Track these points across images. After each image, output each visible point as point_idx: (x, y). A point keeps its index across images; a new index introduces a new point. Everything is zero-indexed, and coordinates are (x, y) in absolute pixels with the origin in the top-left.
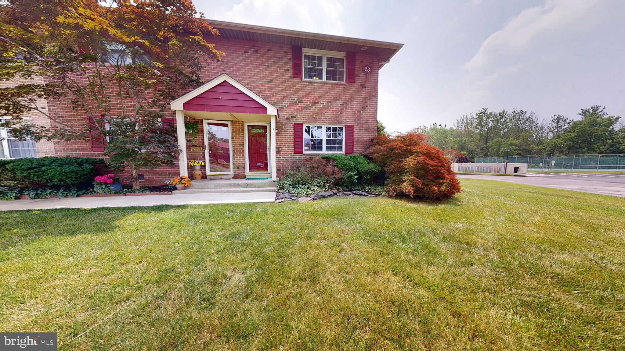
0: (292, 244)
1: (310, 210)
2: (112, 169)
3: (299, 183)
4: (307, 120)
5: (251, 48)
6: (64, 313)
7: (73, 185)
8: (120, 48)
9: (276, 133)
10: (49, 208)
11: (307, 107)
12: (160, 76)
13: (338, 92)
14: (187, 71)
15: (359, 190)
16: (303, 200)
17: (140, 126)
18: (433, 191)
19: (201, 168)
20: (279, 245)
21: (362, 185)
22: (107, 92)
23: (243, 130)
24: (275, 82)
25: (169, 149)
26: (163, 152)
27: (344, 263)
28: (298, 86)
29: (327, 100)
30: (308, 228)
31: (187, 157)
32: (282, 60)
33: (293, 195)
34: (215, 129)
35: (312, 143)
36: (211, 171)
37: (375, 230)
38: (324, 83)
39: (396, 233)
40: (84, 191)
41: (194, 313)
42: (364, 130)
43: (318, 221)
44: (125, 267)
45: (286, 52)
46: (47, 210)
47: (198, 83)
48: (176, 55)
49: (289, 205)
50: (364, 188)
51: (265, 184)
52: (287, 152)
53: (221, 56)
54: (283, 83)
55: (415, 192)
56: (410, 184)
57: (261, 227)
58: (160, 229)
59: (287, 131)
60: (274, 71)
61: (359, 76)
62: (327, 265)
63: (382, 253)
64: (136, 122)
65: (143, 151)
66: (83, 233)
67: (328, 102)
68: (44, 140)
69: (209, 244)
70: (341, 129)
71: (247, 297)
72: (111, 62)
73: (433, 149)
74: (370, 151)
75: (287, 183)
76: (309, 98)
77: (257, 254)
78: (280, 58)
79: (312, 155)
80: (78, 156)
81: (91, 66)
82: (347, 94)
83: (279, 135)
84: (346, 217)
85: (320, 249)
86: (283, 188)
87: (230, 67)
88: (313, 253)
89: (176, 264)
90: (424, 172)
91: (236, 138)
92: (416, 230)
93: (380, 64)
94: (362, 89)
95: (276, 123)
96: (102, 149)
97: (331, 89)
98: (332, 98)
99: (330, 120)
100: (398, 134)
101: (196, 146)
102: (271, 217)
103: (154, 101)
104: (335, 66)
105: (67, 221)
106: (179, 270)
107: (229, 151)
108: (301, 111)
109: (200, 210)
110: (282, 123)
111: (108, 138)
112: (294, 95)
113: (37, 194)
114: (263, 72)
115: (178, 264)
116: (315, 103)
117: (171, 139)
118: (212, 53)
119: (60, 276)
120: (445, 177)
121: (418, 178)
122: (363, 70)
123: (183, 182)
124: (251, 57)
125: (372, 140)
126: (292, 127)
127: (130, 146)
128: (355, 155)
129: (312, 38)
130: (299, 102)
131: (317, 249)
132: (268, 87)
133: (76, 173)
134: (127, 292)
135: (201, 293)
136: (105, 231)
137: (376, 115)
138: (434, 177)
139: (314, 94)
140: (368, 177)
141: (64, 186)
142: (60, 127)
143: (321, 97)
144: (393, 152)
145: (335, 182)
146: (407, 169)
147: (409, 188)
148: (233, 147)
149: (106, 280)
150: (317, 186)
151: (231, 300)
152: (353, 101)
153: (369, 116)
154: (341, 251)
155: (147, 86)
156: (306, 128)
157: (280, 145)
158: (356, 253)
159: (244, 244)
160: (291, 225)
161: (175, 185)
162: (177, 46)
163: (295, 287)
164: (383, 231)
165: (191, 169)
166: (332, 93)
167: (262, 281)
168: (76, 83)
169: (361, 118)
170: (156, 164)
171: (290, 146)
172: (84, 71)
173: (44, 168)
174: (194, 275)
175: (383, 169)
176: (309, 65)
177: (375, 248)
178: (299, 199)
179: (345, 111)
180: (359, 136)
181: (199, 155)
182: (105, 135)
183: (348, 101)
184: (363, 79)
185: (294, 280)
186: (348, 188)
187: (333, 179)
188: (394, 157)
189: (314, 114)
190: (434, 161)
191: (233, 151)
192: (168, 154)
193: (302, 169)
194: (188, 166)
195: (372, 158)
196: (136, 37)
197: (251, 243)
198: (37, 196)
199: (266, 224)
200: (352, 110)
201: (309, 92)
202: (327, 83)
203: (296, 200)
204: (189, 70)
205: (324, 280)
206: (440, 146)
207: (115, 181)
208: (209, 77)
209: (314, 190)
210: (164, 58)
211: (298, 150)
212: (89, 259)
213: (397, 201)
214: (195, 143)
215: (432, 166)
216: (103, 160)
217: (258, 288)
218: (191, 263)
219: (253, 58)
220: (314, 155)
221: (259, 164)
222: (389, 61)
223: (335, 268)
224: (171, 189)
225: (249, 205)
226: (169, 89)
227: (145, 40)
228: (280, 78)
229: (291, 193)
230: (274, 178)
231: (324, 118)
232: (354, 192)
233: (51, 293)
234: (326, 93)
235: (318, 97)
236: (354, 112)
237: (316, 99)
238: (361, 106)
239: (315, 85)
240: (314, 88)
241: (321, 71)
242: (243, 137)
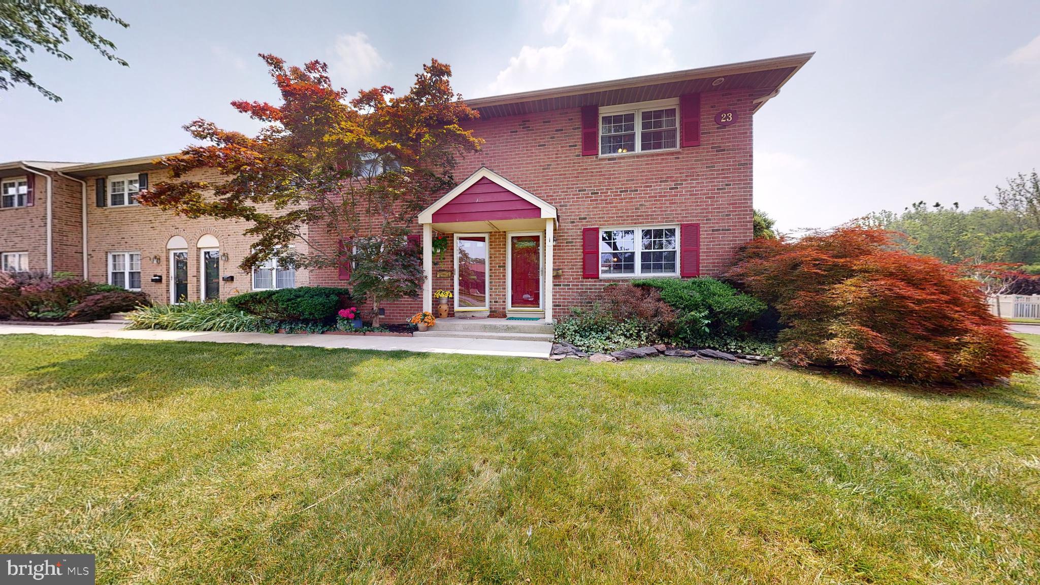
0: (578, 436)
1: (610, 378)
2: (355, 301)
3: (591, 330)
4: (605, 221)
5: (520, 125)
6: (298, 473)
7: (320, 319)
8: (373, 157)
9: (554, 246)
10: (298, 345)
11: (606, 200)
12: (409, 183)
13: (664, 167)
14: (438, 171)
15: (714, 348)
16: (598, 358)
17: (384, 248)
18: (926, 362)
19: (448, 301)
20: (556, 434)
21: (722, 338)
22: (357, 209)
23: (505, 245)
24: (553, 168)
25: (413, 275)
26: (406, 280)
27: (682, 493)
28: (591, 169)
29: (642, 183)
30: (607, 410)
31: (433, 286)
32: (566, 133)
33: (580, 348)
34: (467, 245)
35: (615, 259)
36: (460, 306)
37: (756, 436)
38: (638, 156)
39: (814, 453)
40: (328, 327)
41: (428, 516)
42: (723, 230)
43: (627, 401)
44: (357, 429)
45: (572, 119)
46: (297, 347)
47: (451, 185)
48: (428, 154)
49: (572, 365)
50: (726, 344)
51: (534, 327)
52: (572, 275)
53: (480, 145)
54: (566, 167)
55: (865, 361)
56: (850, 342)
57: (526, 398)
58: (397, 383)
59: (572, 242)
60: (553, 151)
61: (709, 133)
62: (647, 490)
63: (776, 491)
64: (381, 242)
65: (386, 278)
66: (323, 378)
67: (644, 187)
68: (302, 268)
69: (452, 414)
70: (672, 232)
71: (502, 514)
72: (364, 175)
73: (919, 261)
74: (739, 270)
75: (571, 327)
76: (609, 185)
77: (519, 443)
78: (562, 130)
79: (614, 281)
80: (327, 286)
81: (345, 183)
82: (683, 169)
83: (558, 250)
84: (686, 401)
85: (630, 455)
86: (563, 336)
87: (491, 157)
88: (616, 461)
89: (411, 437)
90: (892, 316)
91: (494, 257)
92: (877, 454)
93: (759, 100)
94: (716, 155)
95: (555, 230)
96: (347, 277)
97: (651, 164)
98: (652, 179)
99: (650, 218)
100: (810, 233)
101: (444, 270)
102: (542, 383)
103: (401, 215)
104: (658, 124)
105: (312, 362)
106: (414, 446)
107: (484, 276)
108: (595, 208)
109: (445, 362)
110: (563, 229)
111: (354, 263)
112: (583, 184)
113: (291, 328)
114: (536, 156)
115: (414, 437)
116: (621, 192)
117: (416, 262)
118: (469, 142)
119: (300, 426)
120: (966, 331)
121: (873, 328)
122: (717, 119)
123: (425, 320)
124: (520, 138)
125: (741, 248)
126: (580, 236)
127: (374, 273)
128: (702, 278)
129: (615, 88)
130: (592, 194)
131: (625, 454)
132: (544, 176)
133: (324, 306)
134: (356, 464)
135: (438, 488)
136: (342, 378)
137: (751, 199)
138: (927, 330)
139: (619, 177)
140: (735, 322)
141: (312, 320)
142: (316, 253)
143: (633, 180)
144: (797, 272)
145: (660, 330)
146: (838, 308)
147: (848, 351)
148: (491, 270)
149: (338, 442)
150: (625, 336)
151: (478, 511)
152: (696, 179)
153: (733, 204)
154: (675, 468)
155: (396, 197)
156: (605, 235)
157: (560, 266)
158: (710, 479)
159: (500, 423)
160: (576, 401)
161: (416, 324)
162: (430, 143)
163: (582, 518)
164: (779, 443)
165: (436, 302)
166: (653, 171)
167: (526, 491)
168: (332, 203)
169: (714, 209)
170: (398, 296)
171: (576, 265)
172: (340, 189)
173: (299, 300)
174: (431, 457)
175: (773, 307)
176: (610, 131)
177: (757, 477)
178: (592, 357)
179: (680, 199)
180: (711, 242)
181: (447, 283)
182: (352, 260)
183: (685, 180)
184: (717, 136)
185: (580, 505)
186: (688, 342)
187: (655, 325)
188: (799, 283)
189: (618, 210)
190: (923, 289)
191: (490, 276)
192: (412, 281)
193: (597, 304)
194: (433, 298)
195: (743, 284)
196: (389, 141)
197: (511, 424)
198: (291, 331)
199: (534, 395)
200: (695, 195)
201: (611, 174)
202: (642, 156)
203: (586, 359)
204: (441, 170)
205: (638, 519)
206: (943, 253)
207: (357, 316)
208: (463, 175)
209: (618, 342)
210: (415, 160)
211: (590, 271)
212: (325, 411)
213: (814, 380)
214: (442, 266)
215: (919, 302)
216: (347, 290)
217: (519, 501)
218: (429, 439)
219: (523, 137)
220: (619, 281)
221: (526, 296)
222: (777, 92)
223: (660, 499)
224: (408, 329)
225: (510, 360)
226: (418, 197)
227: (397, 143)
228: (561, 161)
229: (577, 346)
230: (549, 319)
231: (638, 216)
232: (703, 351)
233: (291, 446)
234: (641, 172)
235: (627, 180)
236: (698, 198)
237: (623, 185)
238: (715, 186)
239: (620, 163)
240: (619, 167)
241: (632, 137)
242: (504, 255)
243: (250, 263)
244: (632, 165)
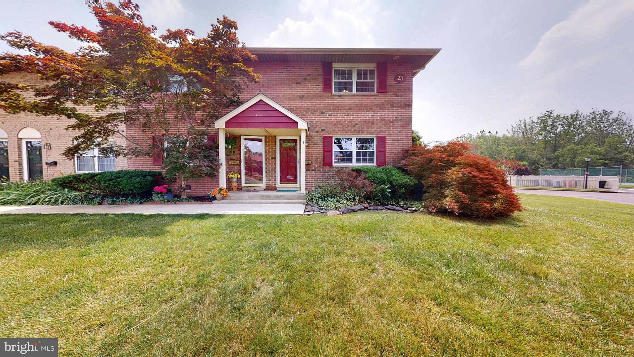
0: (320, 259)
1: (339, 224)
2: (167, 181)
3: (328, 196)
4: (336, 132)
5: (284, 69)
6: (123, 305)
7: (138, 194)
8: (179, 79)
9: (306, 146)
10: (120, 213)
11: (337, 120)
12: (208, 99)
13: (368, 103)
14: (229, 93)
15: (393, 205)
16: (332, 213)
17: (190, 143)
18: (483, 208)
19: (237, 180)
20: (307, 259)
21: (397, 199)
22: (167, 115)
23: (275, 144)
24: (305, 98)
25: (212, 163)
26: (207, 166)
27: (376, 284)
28: (328, 100)
29: (357, 111)
30: (337, 243)
31: (226, 170)
32: (313, 77)
33: (322, 208)
34: (250, 144)
35: (342, 155)
36: (246, 183)
37: (412, 250)
38: (354, 95)
39: (438, 256)
40: (145, 199)
41: (225, 321)
42: (398, 140)
43: (348, 236)
44: (171, 269)
45: (316, 69)
46: (119, 214)
47: (238, 104)
48: (222, 81)
49: (317, 218)
50: (399, 202)
51: (294, 196)
52: (317, 164)
53: (258, 78)
54: (313, 98)
55: (460, 208)
56: (454, 200)
57: (289, 239)
58: (200, 235)
59: (317, 144)
60: (305, 87)
61: (392, 86)
62: (358, 285)
63: (421, 277)
64: (187, 140)
65: (191, 164)
66: (142, 235)
67: (358, 113)
68: (121, 156)
69: (241, 253)
70: (372, 140)
71: (274, 311)
72: (172, 91)
73: (482, 159)
74: (405, 162)
75: (316, 195)
76: (338, 111)
77: (285, 267)
78: (311, 75)
79: (341, 168)
80: (143, 169)
81: (157, 96)
82: (378, 105)
83: (309, 148)
84: (379, 234)
85: (349, 267)
86: (312, 200)
87: (266, 87)
88: (342, 271)
89: (212, 270)
90: (471, 186)
91: (269, 152)
92: (464, 254)
93: (416, 71)
94: (395, 99)
95: (307, 136)
96: (160, 163)
97: (361, 100)
98: (362, 109)
99: (360, 132)
100: (438, 144)
101: (234, 160)
102: (300, 229)
103: (202, 121)
104: (365, 78)
105: (132, 225)
106: (214, 276)
107: (262, 164)
108: (330, 124)
109: (235, 220)
110: (312, 136)
111: (165, 154)
112: (324, 109)
113: (113, 201)
114: (295, 89)
115: (214, 270)
116: (345, 115)
117: (214, 154)
118: (251, 76)
119: (123, 272)
120: (499, 193)
121: (463, 192)
122: (396, 79)
123: (221, 193)
124: (285, 77)
125: (406, 151)
126: (321, 140)
127: (181, 161)
128: (387, 167)
129: (341, 53)
130: (329, 115)
131: (347, 267)
132: (300, 102)
133: (141, 184)
134: (171, 293)
135: (232, 301)
136: (158, 235)
137: (411, 124)
138: (484, 192)
139: (344, 107)
140: (403, 191)
141: (132, 194)
142: (133, 145)
143: (351, 109)
144: (431, 164)
145: (365, 196)
146: (449, 182)
147: (453, 204)
148: (266, 160)
149: (156, 280)
150: (347, 199)
151: (259, 311)
152: (385, 111)
153: (403, 126)
154: (373, 271)
155: (198, 109)
156: (336, 141)
157: (310, 158)
158: (390, 275)
159: (274, 255)
160: (319, 239)
161: (215, 196)
162: (223, 73)
163: (323, 306)
164: (422, 252)
165: (229, 181)
166: (363, 105)
167: (290, 295)
168: (146, 110)
169: (394, 128)
170: (200, 177)
171: (319, 158)
172: (153, 100)
173: (119, 180)
174: (227, 282)
175: (421, 182)
176: (339, 79)
177: (412, 271)
178: (328, 213)
179: (376, 122)
180: (392, 146)
181: (237, 168)
182: (164, 152)
183: (379, 111)
184: (396, 88)
185: (322, 299)
186: (380, 202)
187: (363, 193)
188: (433, 169)
189: (343, 126)
190: (483, 173)
191: (266, 164)
192: (211, 167)
193: (332, 181)
194: (226, 178)
195: (407, 170)
196: (191, 69)
197: (280, 255)
198: (113, 203)
199: (294, 237)
201: (339, 105)
202: (357, 95)
203: (325, 214)
204: (231, 92)
205: (354, 302)
206: (491, 156)
207: (169, 191)
208: (247, 98)
209: (343, 203)
210: (212, 84)
211: (327, 162)
212: (145, 259)
213: (438, 219)
214: (233, 157)
215: (481, 179)
216: (160, 172)
217: (285, 302)
218: (225, 271)
219: (287, 77)
220: (343, 168)
221: (289, 177)
222: (424, 67)
223: (365, 289)
224: (210, 199)
225: (279, 216)
226: (215, 110)
227: (198, 71)
228: (311, 94)
229: (320, 206)
230: (303, 190)
231: (354, 130)
232: (387, 207)
233: (116, 286)
234: (356, 105)
235: (348, 109)
236: (386, 122)
237: (346, 111)
238: (394, 116)
239: (345, 98)
240: (344, 101)
241: (351, 83)
242: (275, 151)
243: (71, 152)
244: (351, 100)
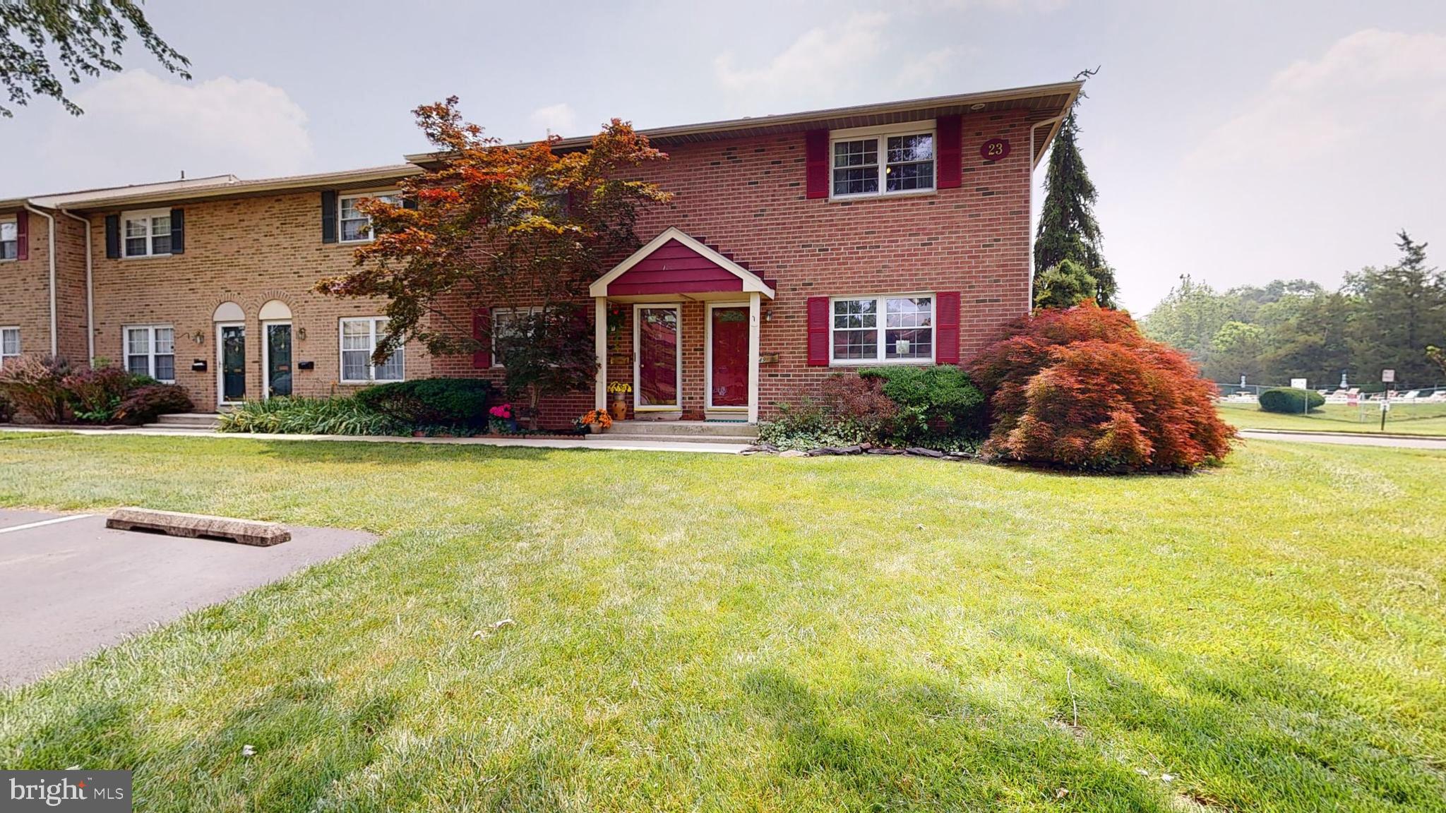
4: (838, 288)
5: (723, 154)
9: (768, 322)
11: (839, 259)
13: (914, 215)
16: (788, 454)
19: (626, 398)
23: (703, 320)
24: (768, 215)
25: (583, 363)
28: (819, 216)
29: (885, 237)
31: (608, 376)
32: (785, 167)
36: (642, 404)
38: (882, 200)
40: (475, 429)
42: (990, 301)
45: (793, 147)
52: (793, 362)
54: (785, 214)
59: (793, 317)
60: (768, 191)
61: (974, 170)
67: (889, 242)
70: (926, 303)
76: (843, 239)
78: (780, 162)
79: (847, 369)
80: (456, 376)
82: (939, 218)
83: (775, 327)
87: (685, 198)
91: (689, 337)
94: (982, 200)
96: (486, 364)
97: (898, 211)
99: (896, 285)
101: (620, 355)
104: (909, 155)
107: (675, 363)
108: (824, 270)
110: (782, 299)
112: (809, 237)
114: (745, 197)
116: (858, 248)
117: (586, 346)
122: (984, 151)
124: (724, 172)
126: (803, 308)
130: (820, 250)
132: (756, 226)
139: (856, 229)
143: (874, 232)
148: (684, 354)
152: (956, 233)
153: (1003, 266)
157: (776, 348)
161: (588, 425)
165: (611, 397)
166: (901, 221)
169: (980, 272)
171: (798, 348)
176: (845, 163)
178: (782, 453)
179: (934, 259)
180: (974, 316)
181: (624, 373)
183: (942, 233)
184: (984, 174)
189: (854, 273)
191: (683, 363)
194: (608, 393)
200: (955, 253)
201: (845, 224)
202: (888, 199)
211: (817, 358)
214: (619, 349)
219: (728, 172)
224: (578, 433)
228: (779, 205)
230: (754, 419)
231: (880, 281)
232: (911, 449)
234: (884, 222)
235: (866, 233)
236: (958, 258)
237: (860, 238)
238: (980, 241)
239: (858, 209)
240: (856, 214)
241: (874, 173)
242: (702, 334)
244: (873, 213)
